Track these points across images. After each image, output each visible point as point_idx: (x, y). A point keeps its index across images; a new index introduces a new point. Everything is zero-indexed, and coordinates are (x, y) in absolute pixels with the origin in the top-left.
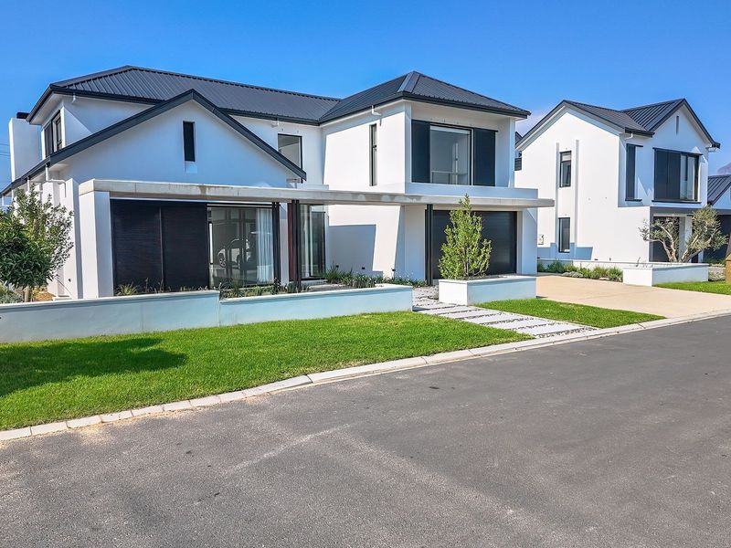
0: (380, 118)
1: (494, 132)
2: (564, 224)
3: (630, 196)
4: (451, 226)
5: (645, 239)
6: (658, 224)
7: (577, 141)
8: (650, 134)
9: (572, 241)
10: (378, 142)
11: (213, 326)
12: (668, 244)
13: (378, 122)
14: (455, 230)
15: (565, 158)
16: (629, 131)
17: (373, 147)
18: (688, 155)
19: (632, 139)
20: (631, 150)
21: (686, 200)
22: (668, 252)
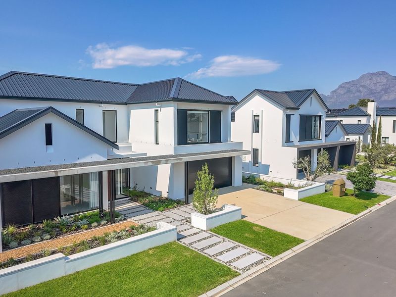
0: (161, 107)
1: (220, 112)
2: (256, 152)
3: (288, 140)
4: (198, 180)
5: (295, 167)
6: (301, 160)
7: (262, 111)
8: (298, 109)
9: (259, 161)
10: (159, 119)
11: (61, 276)
12: (306, 170)
13: (159, 109)
14: (200, 182)
15: (256, 118)
16: (287, 108)
17: (157, 122)
18: (316, 116)
19: (289, 112)
20: (288, 117)
21: (315, 139)
22: (306, 174)
